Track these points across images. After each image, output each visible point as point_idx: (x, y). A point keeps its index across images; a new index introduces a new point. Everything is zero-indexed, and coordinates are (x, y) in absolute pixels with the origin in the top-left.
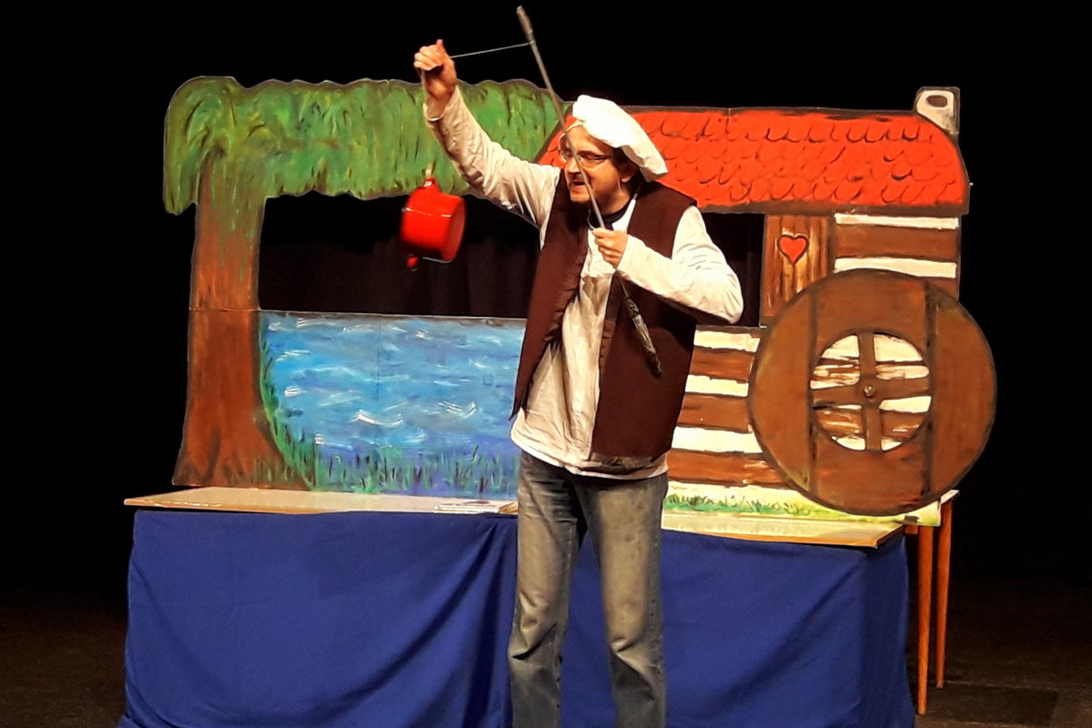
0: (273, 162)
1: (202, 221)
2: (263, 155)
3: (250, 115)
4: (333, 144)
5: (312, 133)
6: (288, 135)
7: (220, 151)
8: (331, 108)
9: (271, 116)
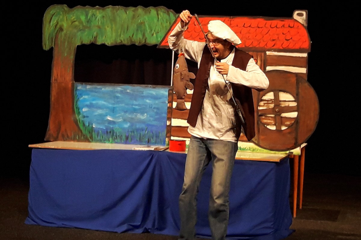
0: (79, 33)
1: (55, 53)
2: (76, 31)
3: (72, 17)
4: (99, 27)
5: (92, 24)
6: (84, 24)
7: (62, 29)
8: (99, 15)
9: (79, 18)
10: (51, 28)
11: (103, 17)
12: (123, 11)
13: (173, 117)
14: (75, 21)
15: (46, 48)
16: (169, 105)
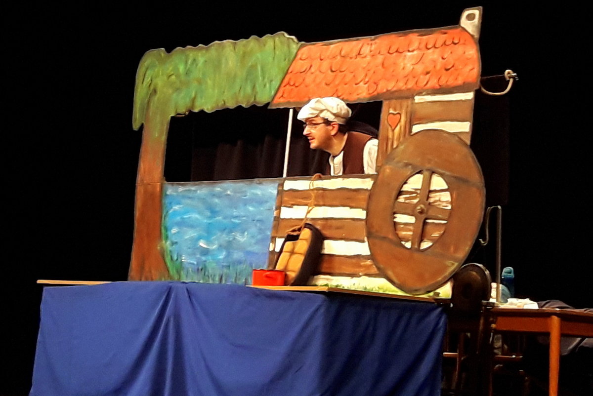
0: (175, 95)
1: (145, 133)
2: (171, 92)
4: (199, 81)
5: (192, 76)
6: (182, 77)
7: (155, 91)
8: (201, 60)
9: (176, 69)
10: (145, 91)
11: (206, 62)
12: (232, 48)
13: (279, 235)
14: (173, 74)
15: (136, 126)
16: (275, 213)
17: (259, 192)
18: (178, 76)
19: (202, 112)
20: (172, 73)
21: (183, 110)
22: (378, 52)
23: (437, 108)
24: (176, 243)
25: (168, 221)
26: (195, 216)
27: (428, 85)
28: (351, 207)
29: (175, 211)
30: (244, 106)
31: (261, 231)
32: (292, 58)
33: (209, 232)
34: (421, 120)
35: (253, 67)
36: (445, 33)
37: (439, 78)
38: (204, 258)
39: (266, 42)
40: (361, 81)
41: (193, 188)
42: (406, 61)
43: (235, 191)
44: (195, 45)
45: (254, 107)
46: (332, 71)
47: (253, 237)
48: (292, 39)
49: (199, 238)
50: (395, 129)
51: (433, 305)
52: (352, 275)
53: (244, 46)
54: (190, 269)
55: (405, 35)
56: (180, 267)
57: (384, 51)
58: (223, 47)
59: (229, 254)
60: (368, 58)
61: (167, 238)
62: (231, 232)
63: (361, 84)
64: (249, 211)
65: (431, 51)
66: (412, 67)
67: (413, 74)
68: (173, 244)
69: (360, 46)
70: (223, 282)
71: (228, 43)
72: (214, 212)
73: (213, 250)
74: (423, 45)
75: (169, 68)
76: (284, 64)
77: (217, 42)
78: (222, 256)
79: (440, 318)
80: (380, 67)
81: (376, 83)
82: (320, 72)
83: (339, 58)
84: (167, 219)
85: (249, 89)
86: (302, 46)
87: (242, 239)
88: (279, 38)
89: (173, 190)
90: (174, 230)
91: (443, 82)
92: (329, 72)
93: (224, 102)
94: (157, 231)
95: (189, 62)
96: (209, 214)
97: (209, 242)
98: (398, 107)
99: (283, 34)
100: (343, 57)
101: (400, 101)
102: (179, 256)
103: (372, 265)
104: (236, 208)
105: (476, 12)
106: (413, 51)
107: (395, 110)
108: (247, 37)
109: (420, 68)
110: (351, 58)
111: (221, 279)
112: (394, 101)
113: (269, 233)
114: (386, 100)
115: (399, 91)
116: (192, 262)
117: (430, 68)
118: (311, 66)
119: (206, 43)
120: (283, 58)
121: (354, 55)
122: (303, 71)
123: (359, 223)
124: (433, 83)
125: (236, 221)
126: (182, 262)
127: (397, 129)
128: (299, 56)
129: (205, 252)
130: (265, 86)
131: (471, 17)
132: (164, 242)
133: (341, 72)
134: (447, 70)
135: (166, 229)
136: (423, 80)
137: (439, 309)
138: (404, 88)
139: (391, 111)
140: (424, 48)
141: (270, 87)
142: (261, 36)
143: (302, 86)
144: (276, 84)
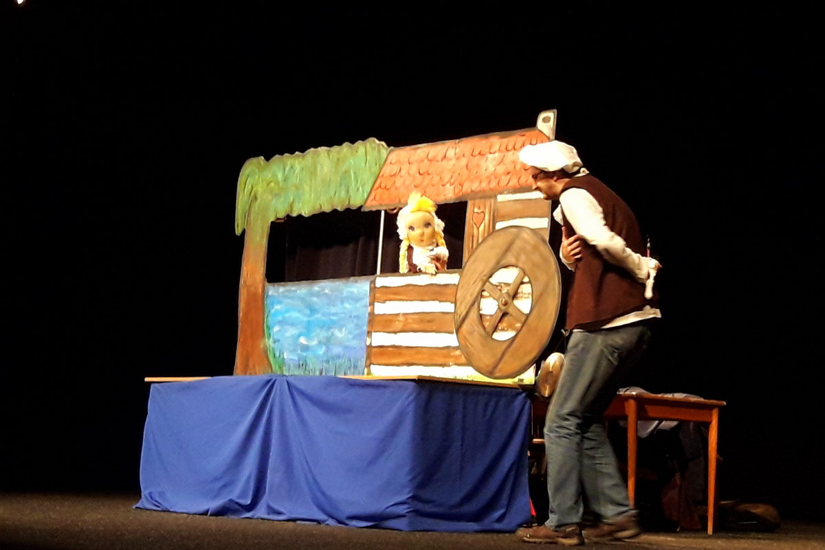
0: (274, 201)
1: (247, 238)
5: (290, 183)
6: (281, 184)
7: (256, 198)
8: (298, 167)
9: (275, 176)
10: (246, 198)
11: (302, 169)
12: (326, 155)
13: (374, 329)
14: (271, 182)
15: (238, 232)
16: (369, 309)
17: (355, 290)
18: (277, 183)
19: (300, 216)
20: (271, 180)
21: (282, 215)
22: (462, 155)
23: (518, 206)
24: (279, 341)
25: (270, 320)
26: (295, 315)
27: (510, 184)
28: (440, 301)
29: (277, 310)
30: (339, 209)
31: (358, 326)
32: (382, 163)
33: (308, 329)
34: (503, 218)
35: (347, 172)
36: (524, 135)
37: (519, 178)
38: (304, 354)
39: (358, 148)
40: (447, 183)
41: (293, 288)
42: (488, 163)
43: (332, 291)
44: (292, 153)
45: (348, 210)
46: (420, 174)
47: (350, 333)
48: (382, 145)
49: (300, 335)
50: (480, 226)
51: (517, 390)
52: (443, 365)
53: (339, 153)
54: (292, 365)
55: (487, 138)
56: (282, 363)
57: (468, 153)
58: (318, 155)
59: (328, 349)
60: (453, 161)
61: (270, 335)
62: (329, 328)
63: (448, 185)
64: (345, 308)
65: (511, 153)
66: (494, 169)
67: (495, 175)
68: (275, 342)
69: (445, 149)
70: (324, 374)
71: (322, 150)
72: (313, 310)
73: (313, 346)
74: (503, 148)
75: (268, 175)
76: (376, 169)
77: (312, 149)
78: (321, 351)
79: (525, 402)
80: (465, 169)
81: (461, 185)
82: (409, 174)
83: (426, 161)
84: (270, 318)
85: (343, 193)
86: (391, 151)
87: (340, 334)
88: (370, 144)
89: (275, 291)
90: (276, 329)
91: (523, 180)
92: (418, 175)
93: (321, 206)
94: (260, 330)
95: (287, 169)
96: (309, 312)
97: (309, 338)
98: (482, 207)
99: (374, 141)
100: (431, 161)
101: (482, 201)
102: (281, 353)
103: (460, 356)
104: (334, 306)
105: (551, 115)
106: (494, 153)
107: (479, 208)
108: (340, 144)
109: (501, 169)
110: (438, 161)
111: (321, 373)
112: (477, 201)
113: (365, 328)
114: (471, 199)
115: (483, 191)
116: (293, 358)
117: (511, 168)
118: (400, 170)
119: (303, 151)
120: (374, 164)
121: (440, 158)
122: (393, 173)
123: (448, 316)
124: (514, 182)
125: (334, 318)
126: (283, 359)
127: (482, 228)
128: (388, 161)
129: (305, 348)
130: (358, 190)
131: (546, 120)
132: (267, 340)
133: (428, 174)
134: (526, 170)
135: (269, 328)
136: (504, 180)
137: (524, 395)
138: (487, 188)
139: (476, 210)
140: (505, 150)
141: (363, 191)
142: (353, 142)
143: (393, 189)
144: (368, 188)
